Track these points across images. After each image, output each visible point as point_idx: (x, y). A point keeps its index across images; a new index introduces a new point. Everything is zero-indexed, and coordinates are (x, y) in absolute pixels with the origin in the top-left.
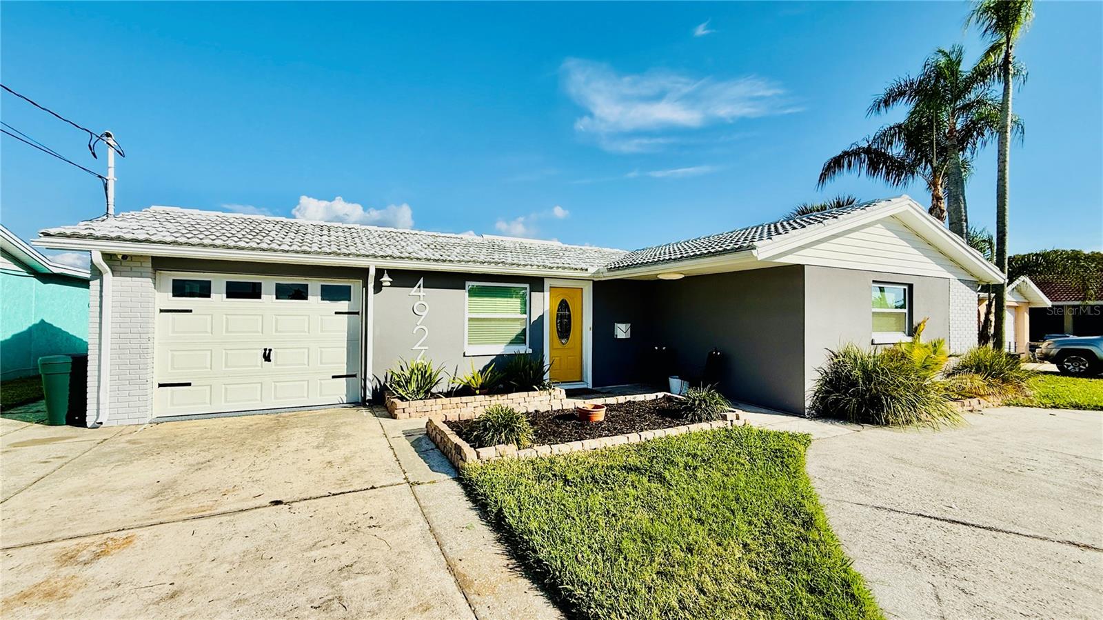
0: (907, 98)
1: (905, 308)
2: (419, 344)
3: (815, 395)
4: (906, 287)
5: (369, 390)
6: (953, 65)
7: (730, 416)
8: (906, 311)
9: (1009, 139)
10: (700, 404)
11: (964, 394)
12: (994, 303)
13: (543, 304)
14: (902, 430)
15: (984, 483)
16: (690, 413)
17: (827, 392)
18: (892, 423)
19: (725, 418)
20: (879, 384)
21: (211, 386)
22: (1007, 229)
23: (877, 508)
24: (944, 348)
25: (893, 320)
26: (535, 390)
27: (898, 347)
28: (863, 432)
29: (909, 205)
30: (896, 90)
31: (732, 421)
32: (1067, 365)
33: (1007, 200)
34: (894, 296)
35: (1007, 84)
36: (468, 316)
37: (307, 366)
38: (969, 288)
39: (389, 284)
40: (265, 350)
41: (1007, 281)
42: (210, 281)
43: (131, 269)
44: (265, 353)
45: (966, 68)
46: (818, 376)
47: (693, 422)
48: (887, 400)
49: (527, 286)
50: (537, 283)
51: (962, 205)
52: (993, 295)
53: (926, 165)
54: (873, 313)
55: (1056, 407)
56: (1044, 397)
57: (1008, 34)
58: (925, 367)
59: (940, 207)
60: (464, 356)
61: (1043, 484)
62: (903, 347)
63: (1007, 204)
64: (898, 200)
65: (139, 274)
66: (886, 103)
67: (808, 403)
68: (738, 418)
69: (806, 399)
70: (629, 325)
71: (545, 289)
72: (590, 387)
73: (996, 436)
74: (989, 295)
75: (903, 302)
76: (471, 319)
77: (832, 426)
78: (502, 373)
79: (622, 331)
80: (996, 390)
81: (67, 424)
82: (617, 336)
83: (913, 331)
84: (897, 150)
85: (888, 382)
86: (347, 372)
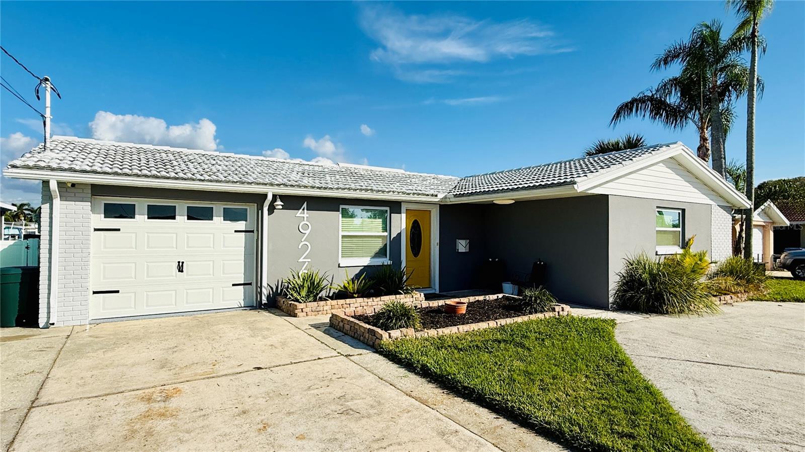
0: (681, 59)
1: (679, 227)
2: (304, 256)
3: (616, 293)
4: (680, 212)
5: (265, 295)
6: (714, 36)
7: (557, 309)
8: (680, 229)
9: (755, 96)
10: (536, 300)
11: (721, 292)
12: (745, 224)
13: (400, 223)
14: (678, 316)
15: (728, 344)
16: (528, 307)
17: (625, 291)
18: (670, 312)
19: (554, 310)
20: (662, 284)
21: (135, 293)
22: (754, 165)
23: (662, 358)
24: (707, 258)
25: (670, 237)
26: (401, 294)
27: (674, 257)
28: (650, 318)
29: (682, 149)
30: (673, 52)
31: (559, 312)
32: (798, 272)
33: (754, 143)
34: (671, 217)
35: (753, 52)
36: (341, 233)
37: (212, 276)
38: (725, 212)
39: (281, 207)
40: (179, 262)
41: (753, 207)
42: (135, 205)
43: (75, 195)
44: (179, 265)
45: (725, 37)
46: (618, 278)
47: (531, 313)
48: (667, 295)
49: (388, 209)
50: (395, 206)
51: (722, 146)
52: (744, 216)
53: (695, 111)
54: (657, 231)
55: (784, 301)
56: (776, 294)
57: (754, 14)
58: (693, 271)
59: (706, 147)
60: (339, 267)
61: (763, 344)
62: (678, 257)
63: (754, 146)
64: (675, 145)
65: (81, 199)
66: (666, 63)
67: (611, 300)
68: (563, 310)
69: (610, 296)
70: (468, 241)
71: (402, 212)
72: (437, 292)
73: (740, 319)
74: (742, 216)
75: (677, 222)
76: (343, 237)
77: (629, 316)
78: (373, 281)
79: (462, 246)
80: (742, 289)
81: (17, 326)
82: (458, 250)
83: (685, 245)
84: (674, 99)
85: (668, 282)
86: (244, 281)
